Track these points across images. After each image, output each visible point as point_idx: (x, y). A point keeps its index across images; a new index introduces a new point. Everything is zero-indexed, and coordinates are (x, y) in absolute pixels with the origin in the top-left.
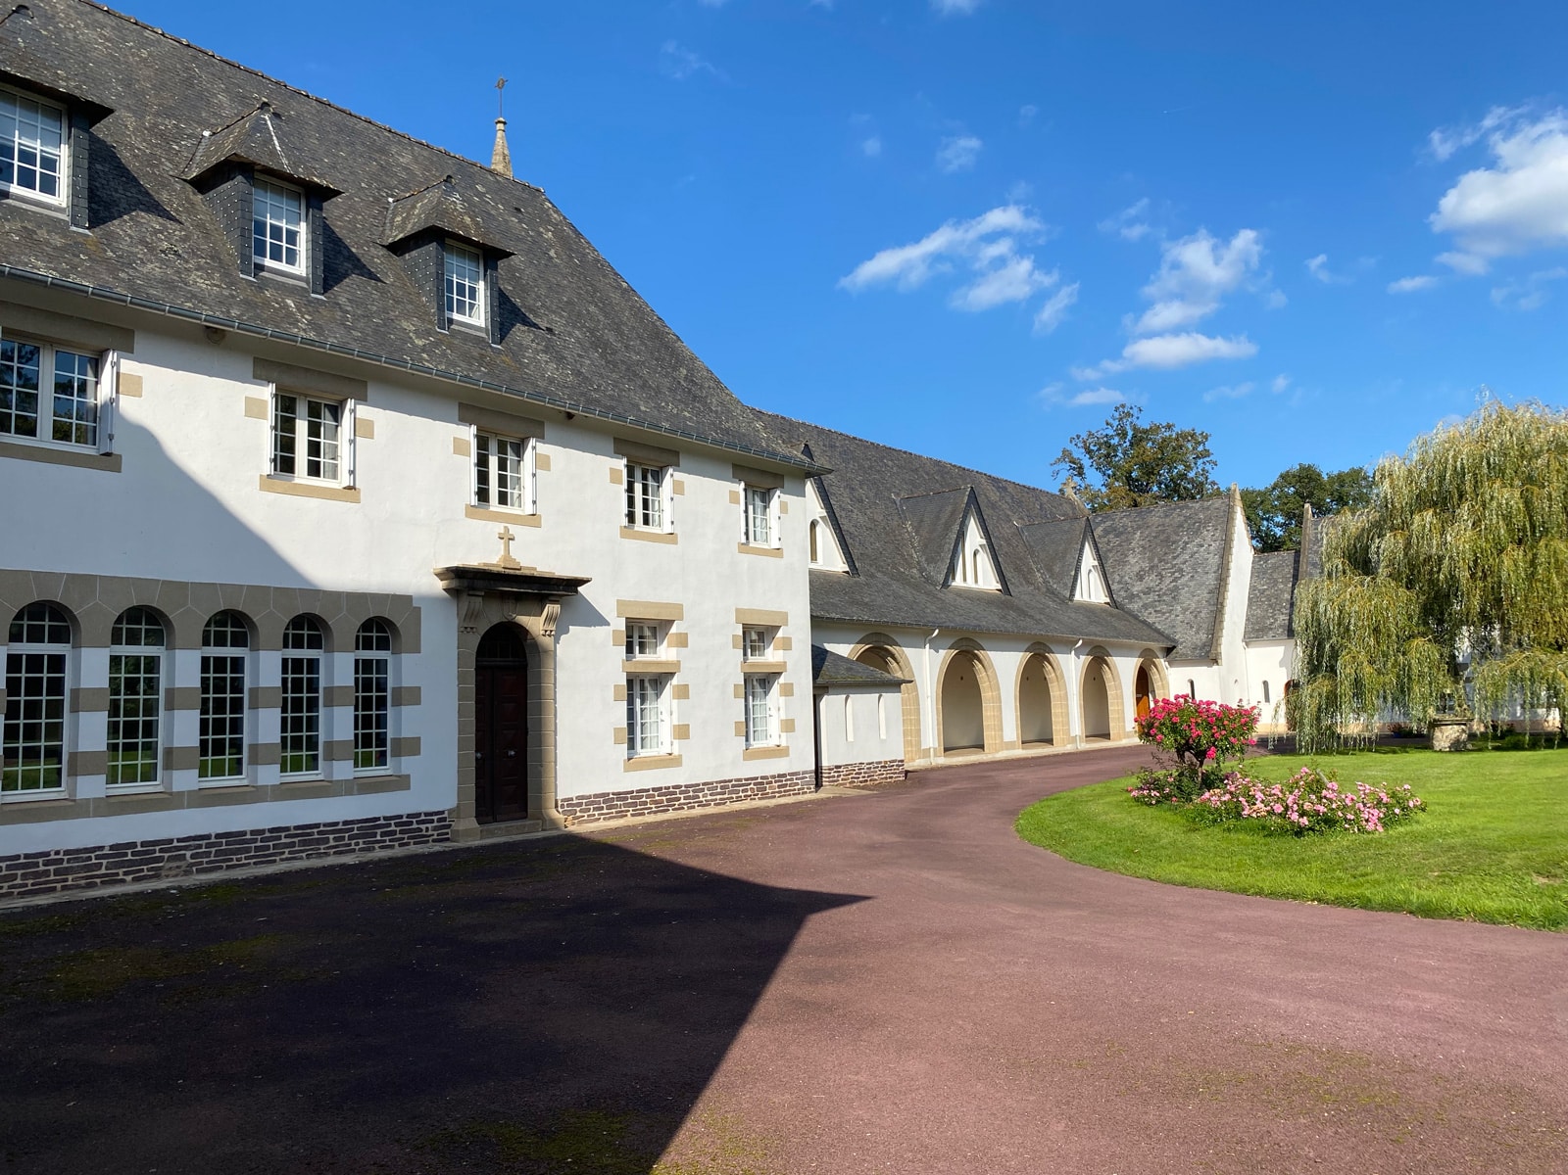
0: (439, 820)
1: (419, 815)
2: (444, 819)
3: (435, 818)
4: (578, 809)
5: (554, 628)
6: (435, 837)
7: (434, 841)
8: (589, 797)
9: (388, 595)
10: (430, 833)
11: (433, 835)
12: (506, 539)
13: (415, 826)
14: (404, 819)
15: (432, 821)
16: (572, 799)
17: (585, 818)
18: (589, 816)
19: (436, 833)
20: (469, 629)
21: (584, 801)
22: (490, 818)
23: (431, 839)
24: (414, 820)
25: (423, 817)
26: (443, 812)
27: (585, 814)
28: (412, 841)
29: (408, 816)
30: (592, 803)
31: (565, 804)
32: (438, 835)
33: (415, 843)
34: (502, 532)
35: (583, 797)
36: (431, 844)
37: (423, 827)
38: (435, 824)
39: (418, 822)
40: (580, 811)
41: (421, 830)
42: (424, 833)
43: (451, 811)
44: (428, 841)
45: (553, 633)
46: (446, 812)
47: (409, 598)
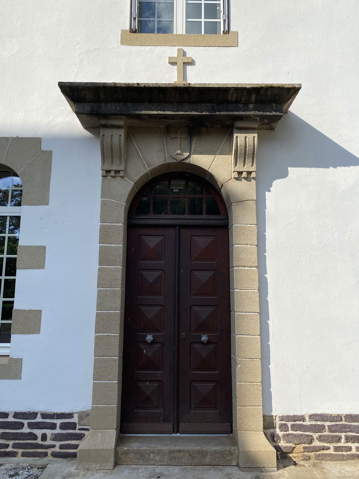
0: (64, 426)
1: (34, 415)
2: (73, 426)
3: (58, 422)
4: (315, 435)
5: (254, 168)
6: (57, 449)
7: (55, 455)
8: (338, 418)
9: (7, 139)
10: (48, 442)
11: (54, 446)
12: (180, 63)
13: (26, 430)
14: (11, 419)
15: (53, 426)
16: (302, 418)
17: (331, 451)
18: (336, 449)
19: (58, 444)
20: (113, 173)
21: (327, 424)
22: (170, 426)
23: (50, 451)
24: (26, 422)
25: (39, 419)
26: (70, 415)
27: (331, 446)
28: (20, 451)
29: (17, 415)
30: (343, 428)
31: (289, 424)
32: (61, 447)
33: (24, 455)
34: (175, 55)
35: (323, 417)
36: (50, 458)
37: (39, 432)
38: (58, 431)
39: (31, 425)
40: (320, 439)
41: (35, 437)
42: (39, 441)
43: (83, 415)
44: (46, 454)
45: (253, 175)
46: (76, 416)
47: (35, 142)
